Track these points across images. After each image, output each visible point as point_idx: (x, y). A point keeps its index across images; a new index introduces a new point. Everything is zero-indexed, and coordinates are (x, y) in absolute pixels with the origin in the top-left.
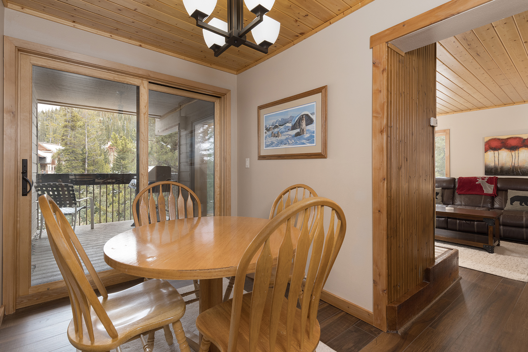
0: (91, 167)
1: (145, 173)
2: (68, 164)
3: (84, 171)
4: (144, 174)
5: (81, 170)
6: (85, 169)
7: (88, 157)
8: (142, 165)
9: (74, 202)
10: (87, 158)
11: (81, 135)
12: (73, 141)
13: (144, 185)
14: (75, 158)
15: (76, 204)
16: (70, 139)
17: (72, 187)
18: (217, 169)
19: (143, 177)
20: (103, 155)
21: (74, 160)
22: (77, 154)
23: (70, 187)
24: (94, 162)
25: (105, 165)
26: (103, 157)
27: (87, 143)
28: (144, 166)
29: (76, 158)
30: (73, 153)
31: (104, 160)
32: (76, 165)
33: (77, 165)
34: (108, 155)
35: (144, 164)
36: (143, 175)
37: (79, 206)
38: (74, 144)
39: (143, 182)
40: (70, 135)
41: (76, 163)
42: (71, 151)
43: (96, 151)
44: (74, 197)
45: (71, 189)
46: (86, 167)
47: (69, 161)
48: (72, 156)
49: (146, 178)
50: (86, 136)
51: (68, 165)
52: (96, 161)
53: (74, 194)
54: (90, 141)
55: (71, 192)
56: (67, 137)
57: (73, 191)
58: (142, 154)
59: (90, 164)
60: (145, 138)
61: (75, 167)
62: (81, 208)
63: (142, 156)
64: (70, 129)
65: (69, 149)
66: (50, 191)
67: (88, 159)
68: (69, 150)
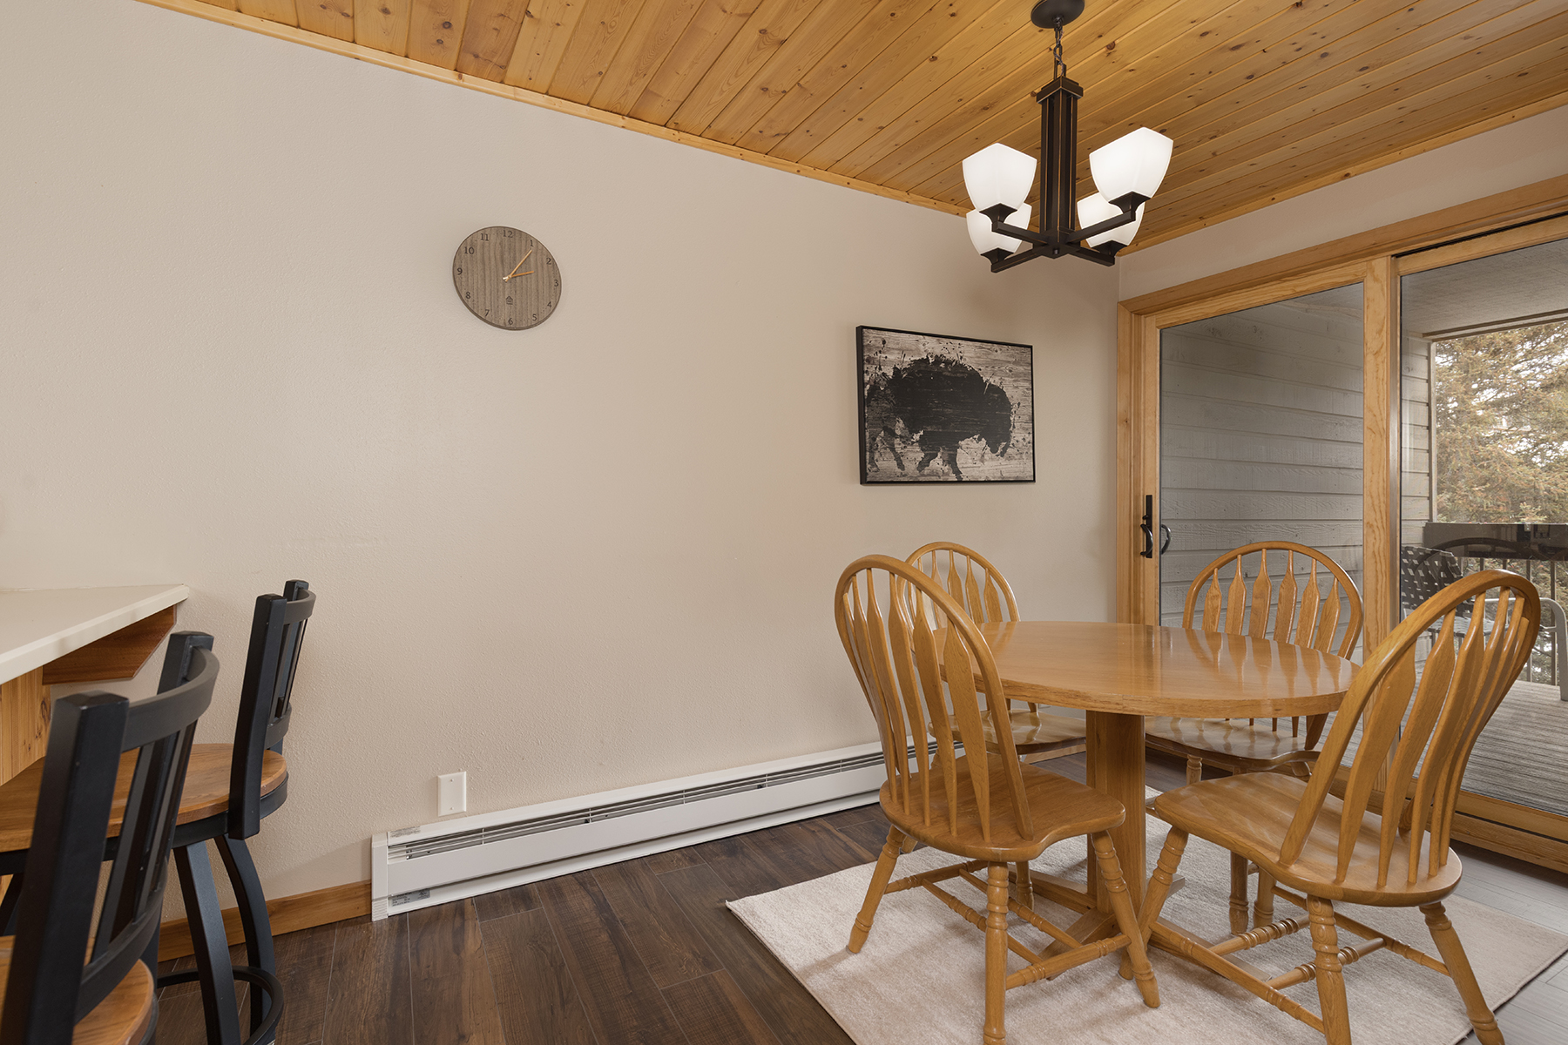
1: (1379, 521)
4: (1375, 524)
13: (1376, 554)
19: (1374, 531)
28: (1376, 502)
39: (1374, 545)
49: (1382, 536)
60: (1380, 423)
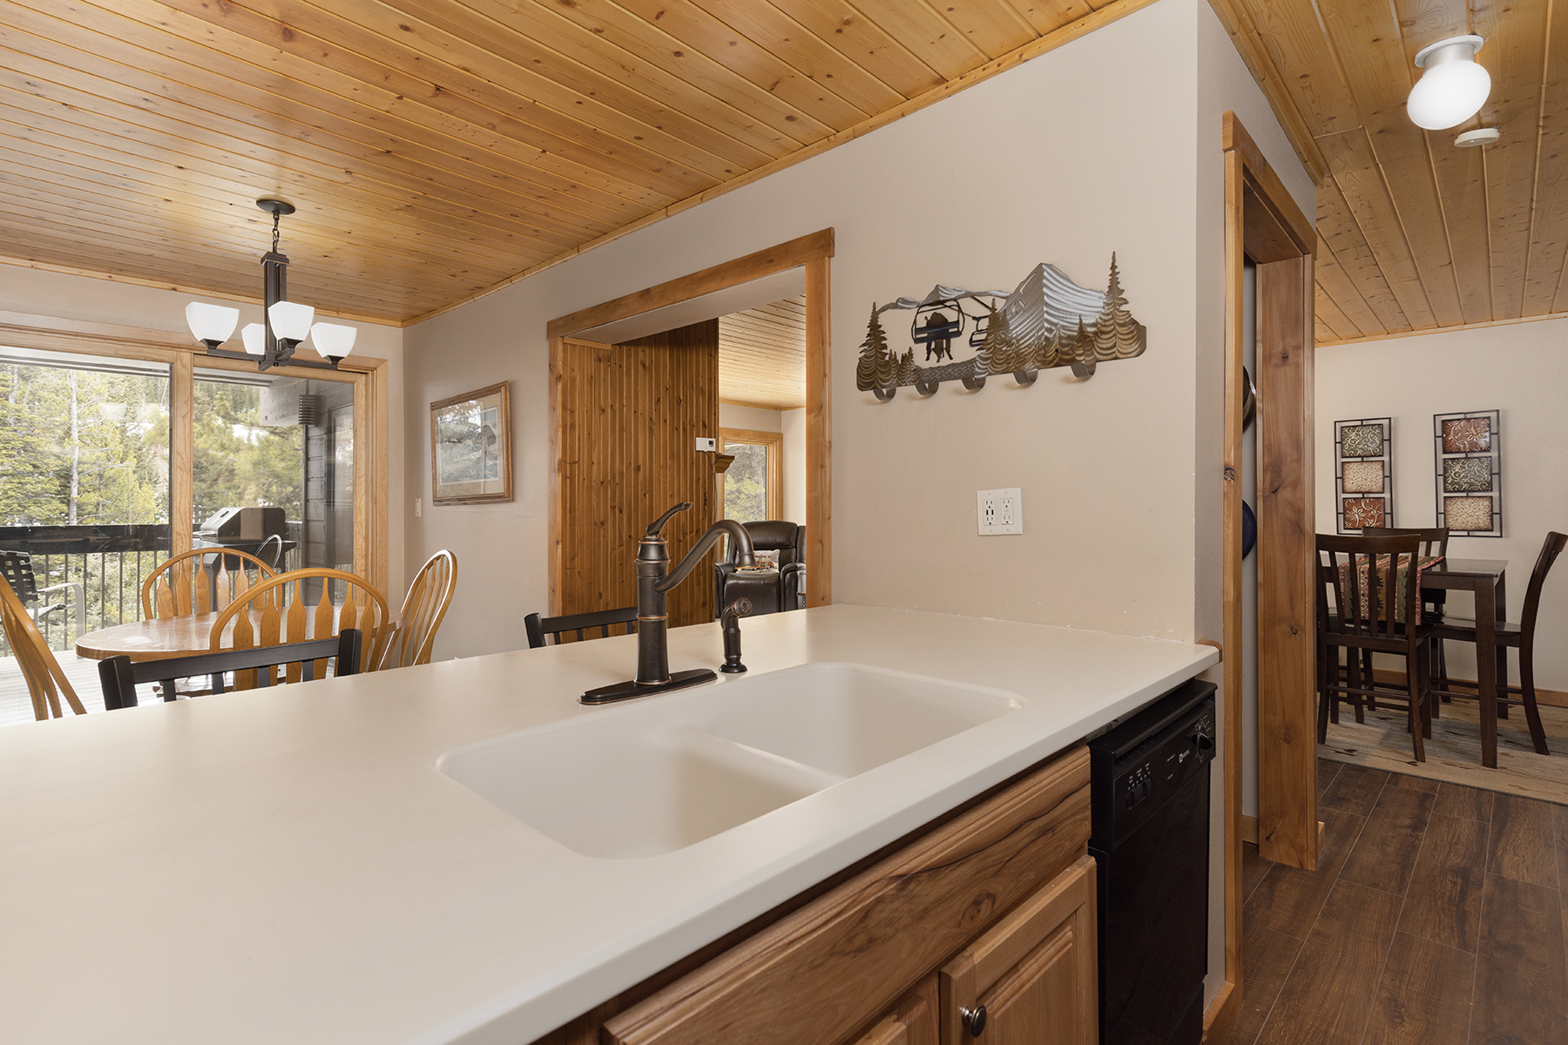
0: (92, 494)
2: (9, 486)
3: (65, 508)
5: (56, 504)
6: (69, 501)
7: (80, 463)
8: (178, 515)
9: (30, 593)
10: (77, 468)
11: (58, 396)
12: (26, 413)
14: (35, 466)
15: (36, 598)
16: (19, 407)
17: (27, 560)
18: (358, 520)
20: (132, 454)
21: (31, 474)
22: (42, 453)
23: (22, 558)
24: (101, 480)
25: (140, 487)
26: (131, 462)
27: (75, 421)
28: (184, 518)
29: (38, 467)
30: (25, 451)
31: (134, 472)
32: (39, 489)
33: (42, 489)
34: (151, 457)
35: (182, 513)
36: (180, 534)
37: (44, 603)
38: (31, 424)
39: (182, 547)
40: (16, 393)
41: (39, 482)
42: (19, 444)
43: (106, 445)
44: (33, 582)
45: (23, 562)
46: (74, 494)
47: (12, 475)
48: (23, 459)
49: (187, 541)
50: (74, 399)
51: (10, 489)
52: (107, 475)
53: (31, 576)
54: (87, 412)
55: (24, 572)
56: (7, 400)
57: (28, 567)
58: (178, 495)
59: (87, 485)
60: (186, 464)
61: (37, 495)
62: (49, 608)
63: (178, 499)
64: (16, 377)
65: (13, 440)
66: (10, 568)
67: (80, 470)
68: (13, 443)
